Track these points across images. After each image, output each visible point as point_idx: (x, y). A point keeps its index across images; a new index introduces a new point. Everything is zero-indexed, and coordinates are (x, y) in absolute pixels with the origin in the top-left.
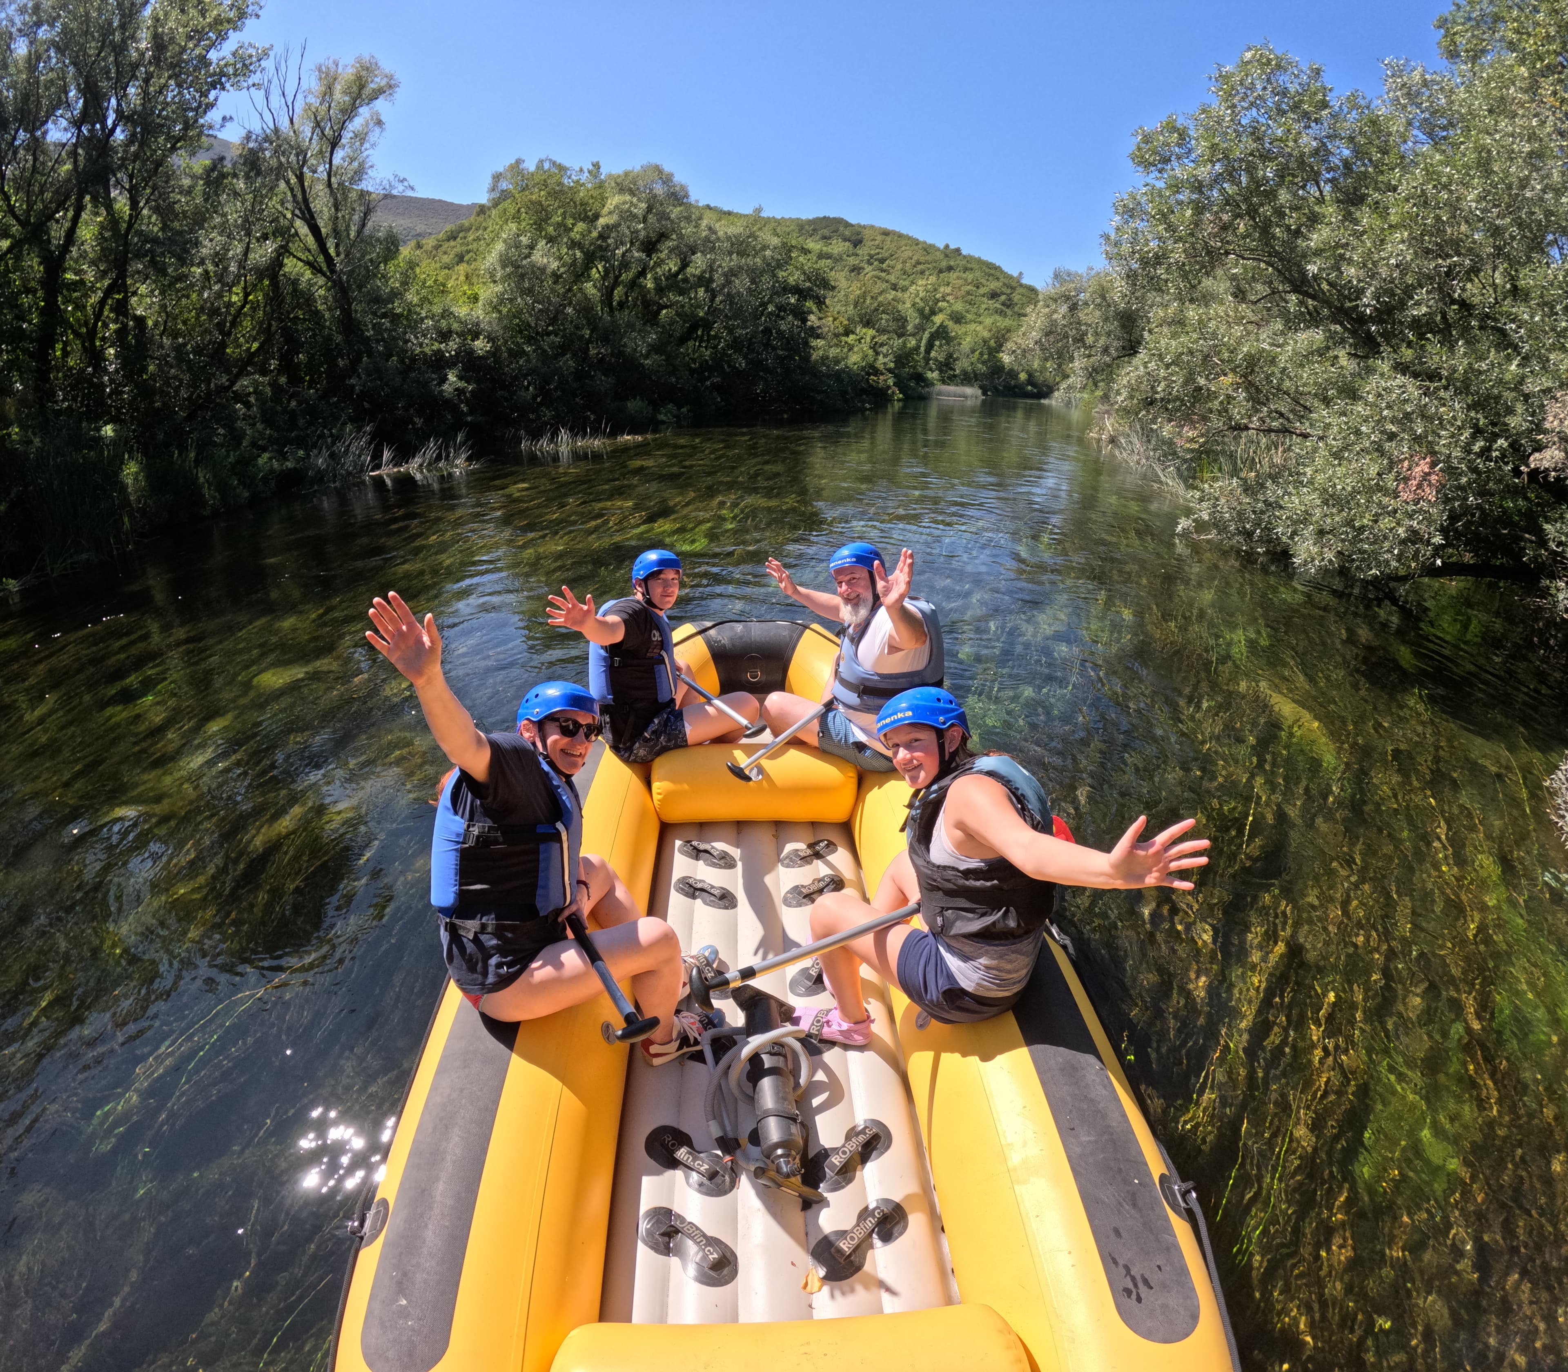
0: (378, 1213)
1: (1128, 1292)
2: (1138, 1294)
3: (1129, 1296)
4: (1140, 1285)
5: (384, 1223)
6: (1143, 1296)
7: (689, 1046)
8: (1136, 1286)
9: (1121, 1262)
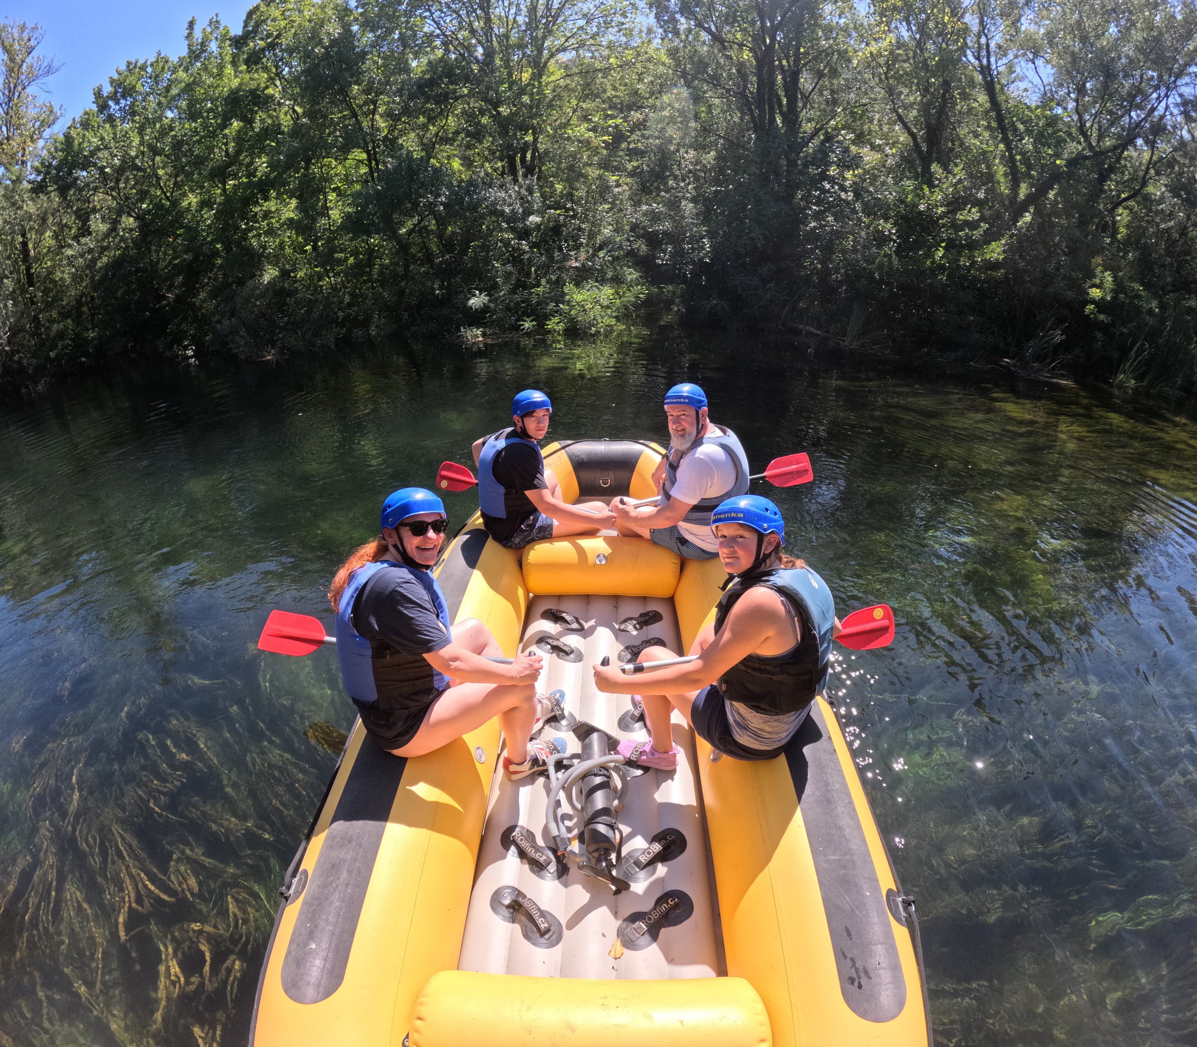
0: (300, 879)
1: (852, 980)
2: (859, 983)
3: (852, 983)
4: (862, 975)
5: (304, 887)
6: (863, 983)
7: (539, 766)
8: (859, 977)
9: (849, 955)
